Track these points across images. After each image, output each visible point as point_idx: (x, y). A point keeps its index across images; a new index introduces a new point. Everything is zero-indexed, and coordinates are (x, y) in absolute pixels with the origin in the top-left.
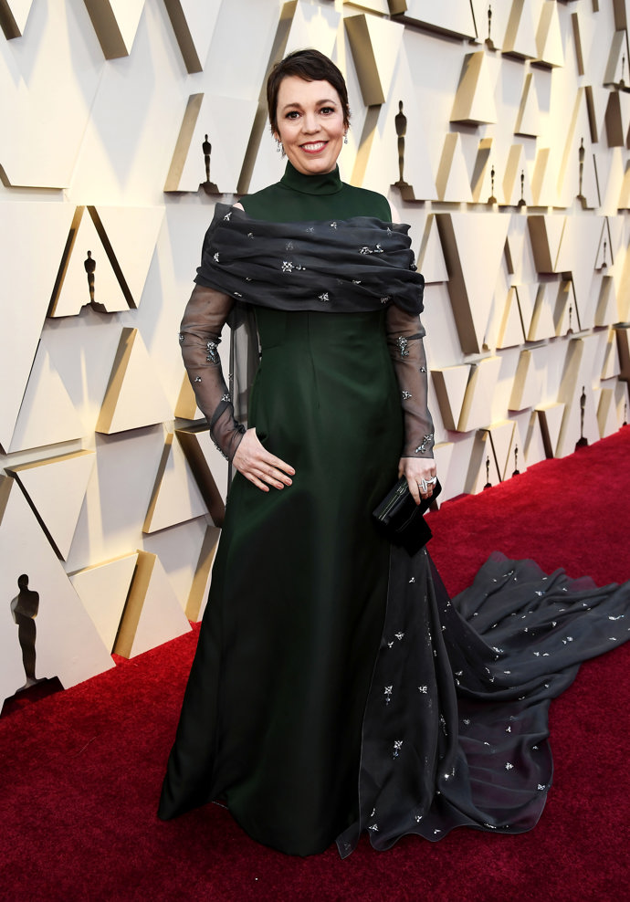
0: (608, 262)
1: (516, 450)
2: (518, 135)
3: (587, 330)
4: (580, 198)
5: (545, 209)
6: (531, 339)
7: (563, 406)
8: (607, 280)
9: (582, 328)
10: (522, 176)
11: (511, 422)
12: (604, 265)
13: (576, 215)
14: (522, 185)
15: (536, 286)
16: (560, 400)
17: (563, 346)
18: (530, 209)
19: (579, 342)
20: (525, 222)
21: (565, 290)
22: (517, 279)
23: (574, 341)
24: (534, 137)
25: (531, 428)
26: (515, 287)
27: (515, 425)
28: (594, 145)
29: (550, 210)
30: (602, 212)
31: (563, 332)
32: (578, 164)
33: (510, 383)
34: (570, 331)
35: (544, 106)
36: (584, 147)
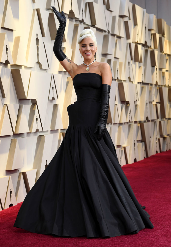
0: (55, 97)
1: (11, 192)
2: (3, 28)
3: (47, 131)
4: (38, 63)
5: (20, 66)
6: (17, 133)
7: (36, 170)
8: (56, 106)
9: (44, 130)
10: (7, 49)
11: (8, 176)
12: (53, 98)
13: (36, 71)
14: (7, 53)
15: (18, 105)
16: (34, 168)
17: (34, 139)
18: (12, 66)
19: (42, 137)
20: (10, 72)
21: (33, 109)
22: (7, 101)
23: (40, 136)
24: (12, 30)
25: (19, 182)
26: (7, 105)
27: (9, 178)
28: (44, 38)
29: (23, 67)
30: (50, 72)
31: (34, 130)
32: (36, 46)
33: (6, 156)
34: (37, 131)
35: (16, 15)
36: (38, 38)
